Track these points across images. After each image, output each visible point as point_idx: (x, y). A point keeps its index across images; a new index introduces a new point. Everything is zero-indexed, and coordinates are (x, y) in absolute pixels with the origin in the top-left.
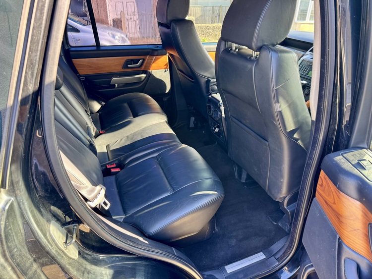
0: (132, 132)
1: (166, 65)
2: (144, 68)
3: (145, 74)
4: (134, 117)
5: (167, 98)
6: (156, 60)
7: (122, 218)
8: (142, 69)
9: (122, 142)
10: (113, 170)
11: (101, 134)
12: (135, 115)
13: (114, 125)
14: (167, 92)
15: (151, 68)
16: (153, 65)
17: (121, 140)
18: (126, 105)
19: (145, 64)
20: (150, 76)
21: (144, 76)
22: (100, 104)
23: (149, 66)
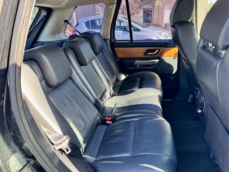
0: (132, 98)
1: (176, 54)
2: (159, 56)
3: (158, 59)
4: (139, 88)
5: (174, 77)
6: (168, 50)
7: (93, 159)
8: (157, 56)
9: (123, 104)
10: (108, 122)
11: (115, 95)
12: (140, 87)
13: (125, 91)
14: (174, 73)
15: (163, 56)
16: (165, 54)
17: (125, 102)
18: (139, 79)
19: (159, 53)
20: (162, 61)
21: (157, 61)
22: (126, 76)
23: (162, 54)
